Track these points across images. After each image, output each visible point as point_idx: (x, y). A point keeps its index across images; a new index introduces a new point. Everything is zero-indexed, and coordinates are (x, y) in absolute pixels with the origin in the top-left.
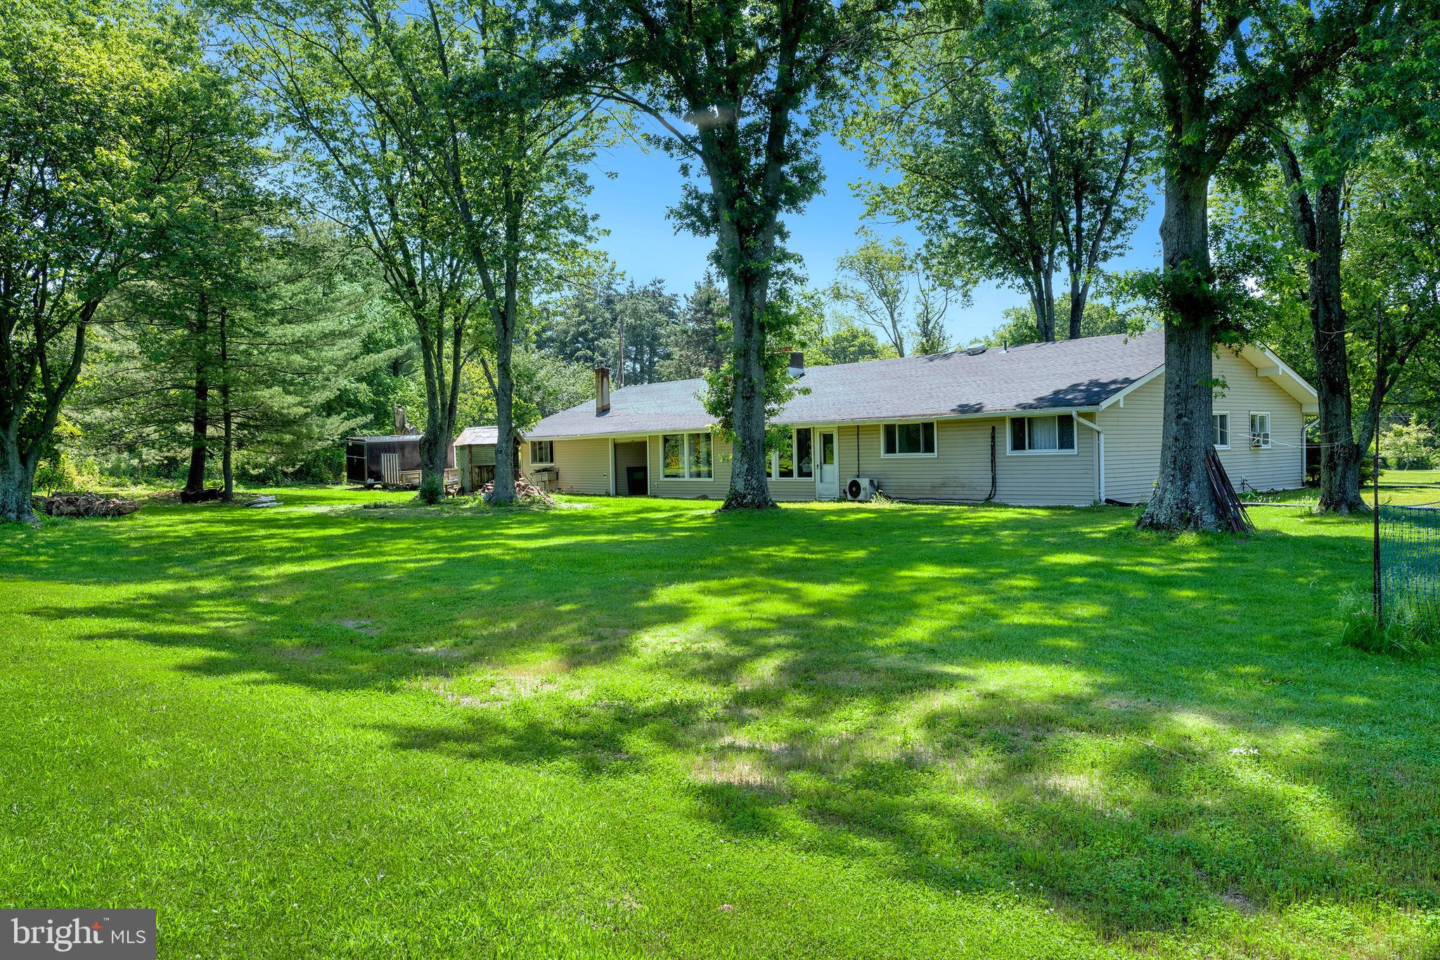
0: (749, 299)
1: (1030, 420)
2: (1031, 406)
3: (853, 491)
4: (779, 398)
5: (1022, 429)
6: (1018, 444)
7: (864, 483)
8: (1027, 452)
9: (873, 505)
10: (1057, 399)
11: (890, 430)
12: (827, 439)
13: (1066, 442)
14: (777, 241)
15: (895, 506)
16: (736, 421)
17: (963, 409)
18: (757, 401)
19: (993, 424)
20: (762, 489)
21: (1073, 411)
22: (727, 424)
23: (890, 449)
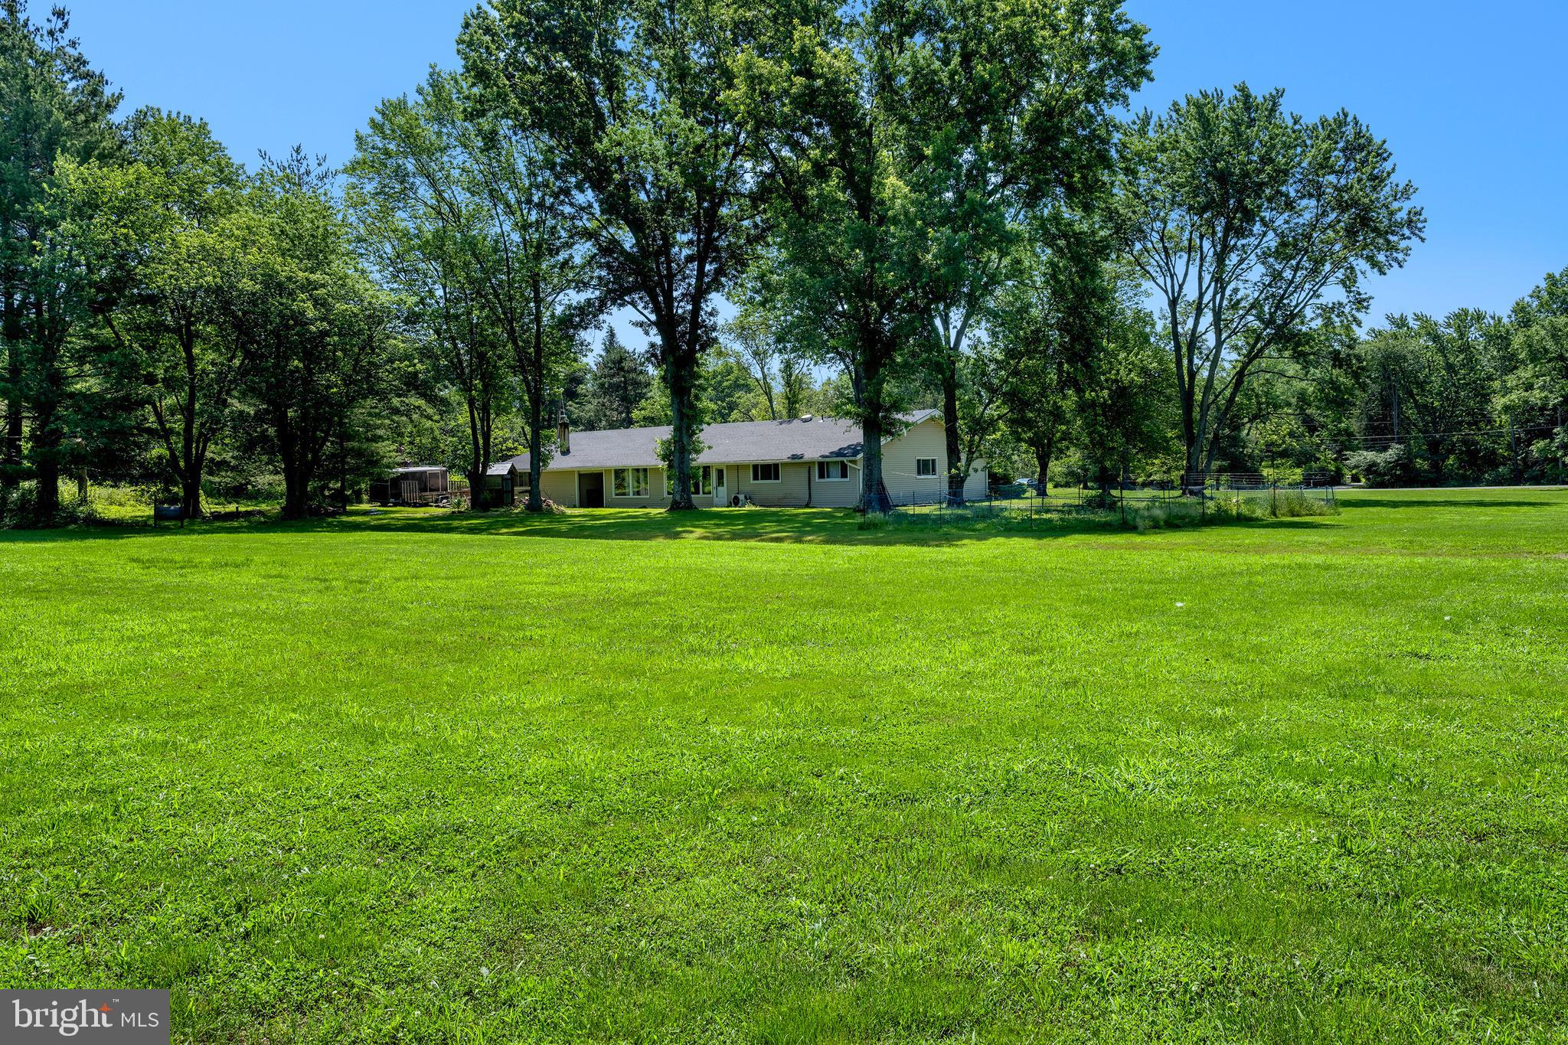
0: (681, 403)
1: (828, 463)
2: (827, 457)
3: (736, 502)
4: (698, 452)
5: (823, 468)
6: (821, 476)
7: (741, 497)
8: (826, 480)
9: (747, 508)
10: (839, 453)
11: (755, 467)
12: (720, 473)
13: (844, 475)
14: (696, 369)
15: (758, 508)
16: (676, 464)
17: (794, 457)
18: (686, 454)
19: (809, 465)
20: (689, 500)
21: (845, 459)
22: (670, 466)
23: (756, 478)
